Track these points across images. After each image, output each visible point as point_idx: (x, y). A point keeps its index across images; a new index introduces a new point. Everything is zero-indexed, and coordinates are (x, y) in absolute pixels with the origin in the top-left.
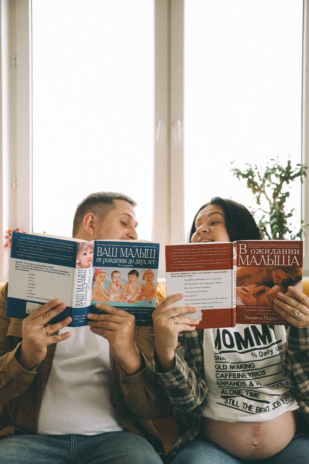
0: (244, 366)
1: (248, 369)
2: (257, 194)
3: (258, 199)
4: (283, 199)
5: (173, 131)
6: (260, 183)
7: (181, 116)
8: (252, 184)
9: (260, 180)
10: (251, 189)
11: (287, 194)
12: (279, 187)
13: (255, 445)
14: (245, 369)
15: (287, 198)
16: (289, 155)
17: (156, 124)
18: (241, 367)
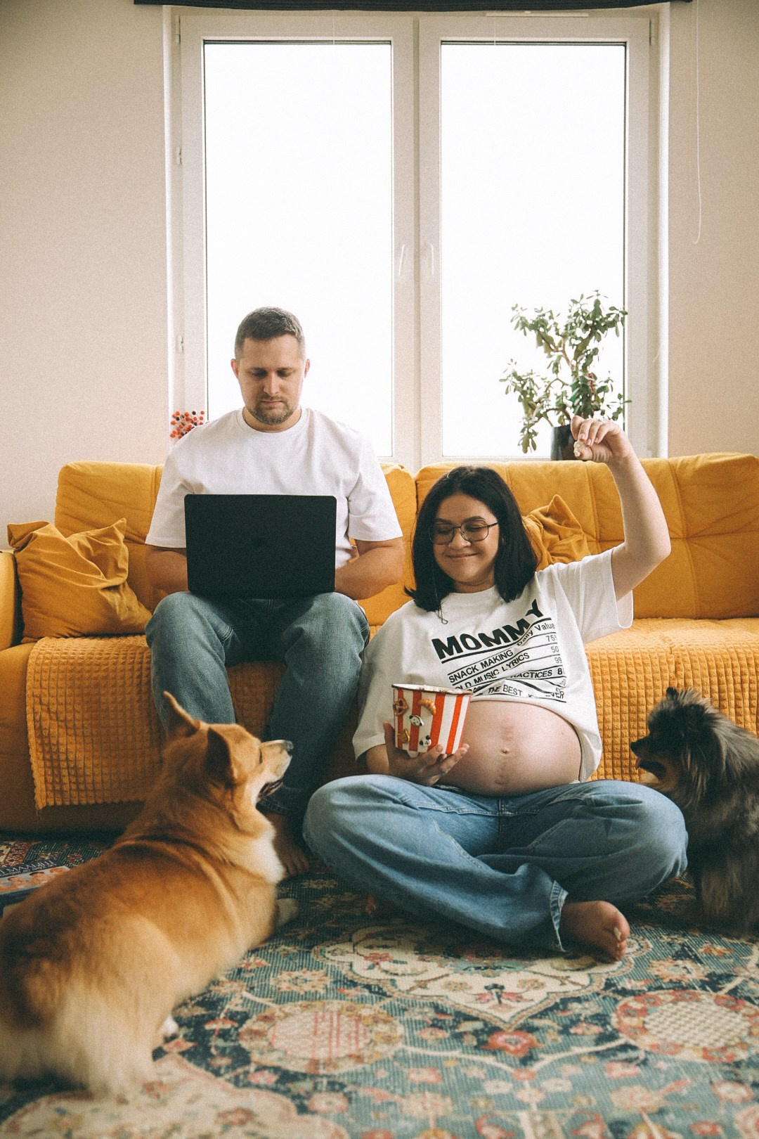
0: (498, 658)
1: (505, 659)
2: (555, 355)
3: (556, 365)
4: (590, 358)
5: (424, 261)
6: (557, 340)
7: (436, 237)
8: (545, 341)
9: (558, 334)
10: (542, 348)
11: (595, 351)
12: (585, 342)
13: (506, 752)
14: (501, 661)
15: (595, 358)
16: (597, 291)
17: (398, 250)
18: (495, 660)
